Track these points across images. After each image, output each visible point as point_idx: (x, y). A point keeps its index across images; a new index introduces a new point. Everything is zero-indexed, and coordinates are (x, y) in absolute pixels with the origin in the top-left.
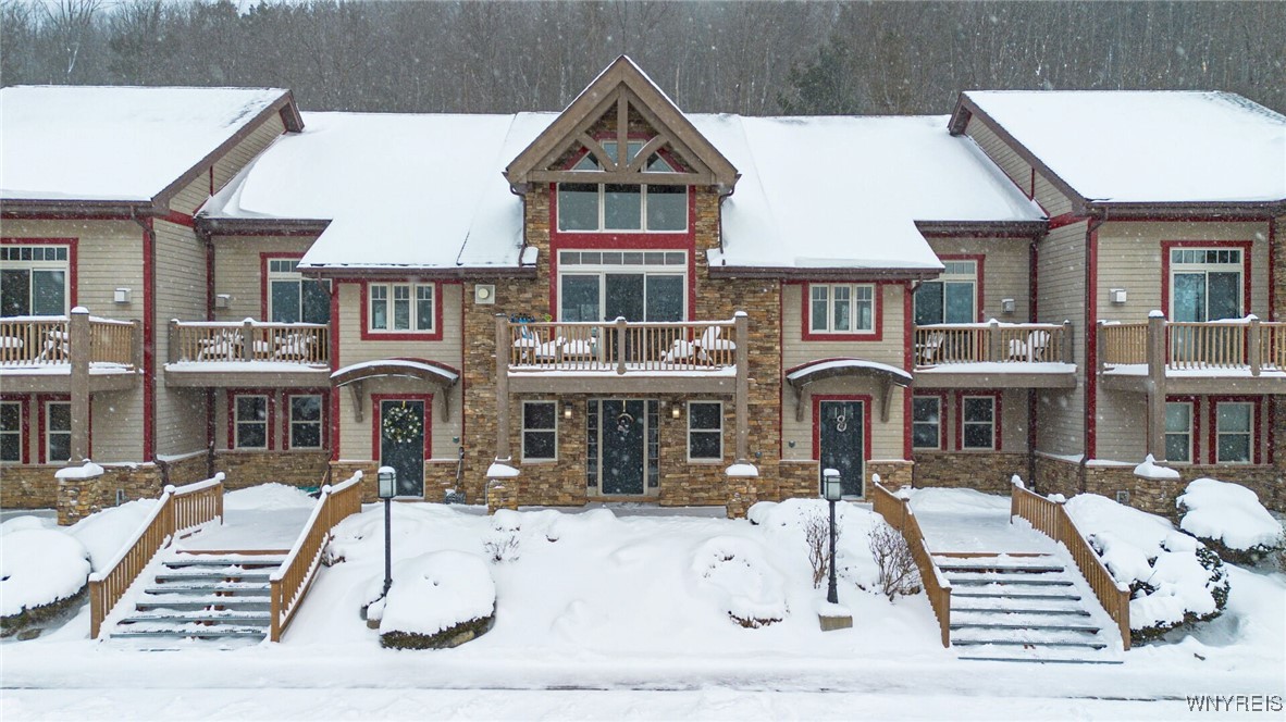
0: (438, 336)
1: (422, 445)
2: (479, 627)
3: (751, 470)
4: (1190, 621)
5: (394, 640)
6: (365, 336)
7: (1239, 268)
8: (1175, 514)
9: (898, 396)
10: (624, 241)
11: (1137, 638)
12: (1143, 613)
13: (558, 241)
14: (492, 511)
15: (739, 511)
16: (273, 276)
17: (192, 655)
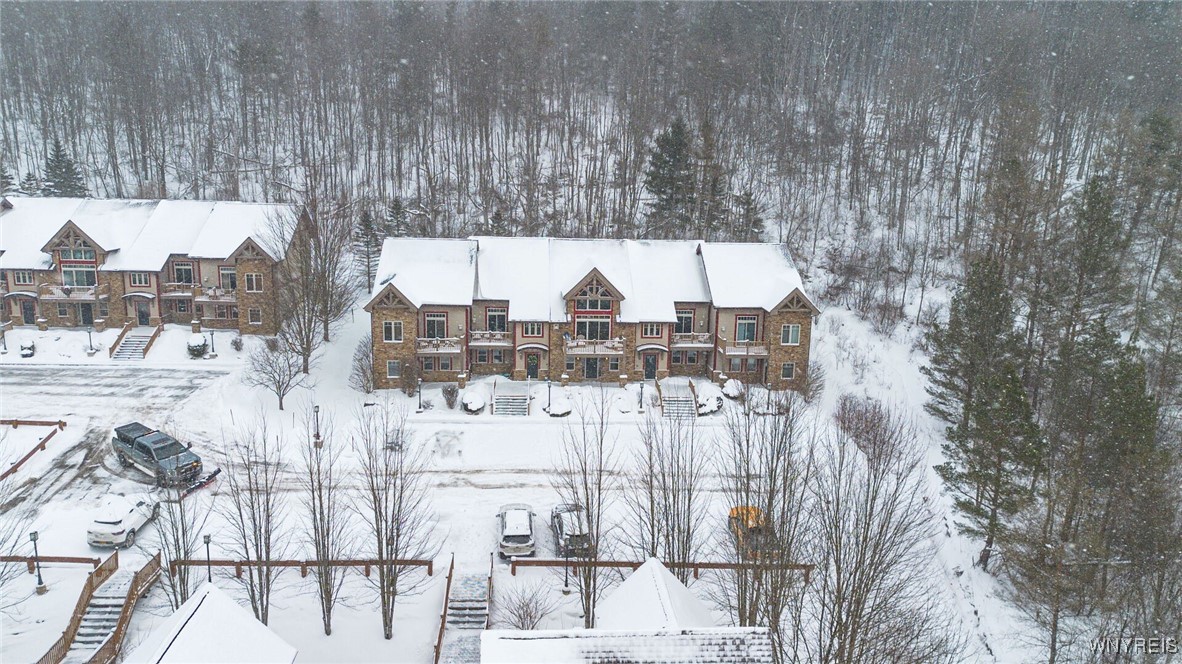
0: (543, 337)
1: (537, 366)
2: (568, 413)
3: (626, 376)
4: (712, 412)
5: (553, 415)
6: (523, 336)
7: (755, 322)
8: (722, 387)
9: (666, 355)
10: (593, 313)
11: (700, 415)
12: (702, 410)
13: (576, 313)
14: (563, 386)
15: (622, 386)
16: (489, 313)
17: (516, 418)
